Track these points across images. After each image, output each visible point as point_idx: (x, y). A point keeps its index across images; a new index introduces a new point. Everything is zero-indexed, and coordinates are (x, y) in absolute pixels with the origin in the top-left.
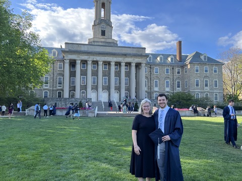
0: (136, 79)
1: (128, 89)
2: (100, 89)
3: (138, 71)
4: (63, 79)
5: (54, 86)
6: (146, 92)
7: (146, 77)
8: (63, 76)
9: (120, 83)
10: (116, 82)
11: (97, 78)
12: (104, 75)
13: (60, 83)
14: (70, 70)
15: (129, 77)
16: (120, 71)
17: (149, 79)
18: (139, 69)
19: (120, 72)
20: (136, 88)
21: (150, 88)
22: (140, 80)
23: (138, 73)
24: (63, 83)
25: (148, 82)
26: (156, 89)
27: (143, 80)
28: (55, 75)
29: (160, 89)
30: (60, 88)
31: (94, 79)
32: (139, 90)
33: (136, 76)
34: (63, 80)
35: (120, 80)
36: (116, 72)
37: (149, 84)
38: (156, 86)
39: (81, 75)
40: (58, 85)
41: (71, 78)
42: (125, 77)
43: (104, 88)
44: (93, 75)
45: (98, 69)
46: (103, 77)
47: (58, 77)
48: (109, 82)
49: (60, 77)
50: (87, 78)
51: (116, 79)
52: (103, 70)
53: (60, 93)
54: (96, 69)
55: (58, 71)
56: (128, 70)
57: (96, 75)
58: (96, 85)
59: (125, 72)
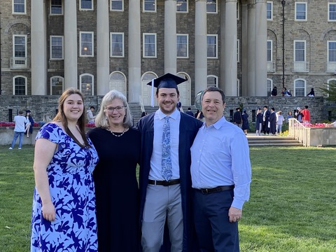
0: (240, 36)
1: (217, 69)
2: (135, 69)
3: (245, 13)
4: (29, 40)
6: (270, 75)
7: (271, 32)
8: (28, 31)
9: (192, 51)
10: (180, 47)
11: (126, 36)
12: (145, 27)
13: (20, 53)
14: (47, 12)
15: (219, 33)
16: (192, 15)
17: (279, 36)
18: (250, 6)
19: (194, 17)
20: (240, 65)
21: (282, 63)
22: (252, 40)
23: (244, 22)
24: (29, 51)
25: (276, 45)
26: (300, 67)
27: (261, 42)
28: (6, 30)
29: (310, 66)
30: (20, 66)
31: (117, 39)
32: (248, 70)
33: (240, 31)
34: (29, 44)
35: (192, 40)
36: (180, 18)
37: (280, 51)
38: (300, 57)
39: (80, 27)
40: (14, 58)
41: (51, 37)
42: (208, 33)
43: (146, 65)
44: (114, 27)
45: (127, 10)
46: (144, 34)
47: (14, 36)
48: (160, 49)
49: (20, 34)
50: (95, 36)
51: (180, 39)
52: (141, 12)
53: (20, 82)
54: (123, 10)
55: (12, 17)
56: (217, 12)
57: (121, 28)
58: (123, 56)
59: (208, 16)
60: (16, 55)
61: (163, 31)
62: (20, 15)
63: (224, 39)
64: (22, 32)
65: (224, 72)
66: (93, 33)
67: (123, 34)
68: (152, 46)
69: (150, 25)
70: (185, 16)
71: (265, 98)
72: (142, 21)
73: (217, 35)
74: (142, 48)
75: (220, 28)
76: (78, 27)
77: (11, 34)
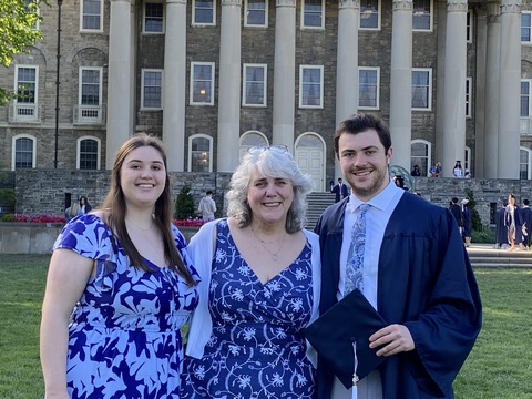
1: (429, 128)
3: (483, 31)
4: (105, 76)
5: (64, 110)
8: (104, 61)
9: (386, 97)
10: (364, 89)
11: (271, 70)
12: (304, 55)
13: (90, 99)
15: (434, 67)
18: (491, 20)
19: (389, 38)
22: (493, 79)
23: (482, 45)
28: (68, 58)
30: (90, 121)
31: (255, 74)
32: (486, 132)
34: (105, 83)
35: (386, 78)
36: (364, 39)
39: (191, 55)
40: (81, 107)
41: (143, 71)
42: (414, 66)
43: (304, 120)
44: (251, 55)
45: (272, 25)
46: (302, 67)
47: (81, 69)
48: (329, 94)
49: (91, 65)
50: (217, 70)
51: (365, 76)
52: (298, 30)
53: (88, 147)
54: (266, 25)
55: (79, 37)
56: (431, 30)
57: (263, 56)
58: (265, 105)
59: (415, 36)
60: (84, 101)
61: (335, 62)
62: (93, 34)
63: (444, 76)
64: (95, 63)
65: (443, 134)
66: (213, 64)
67: (265, 66)
68: (316, 89)
69: (312, 51)
70: (374, 36)
71: (514, 181)
72: (298, 44)
73: (430, 70)
74: (297, 91)
75: (436, 57)
76: (188, 53)
77: (77, 67)
